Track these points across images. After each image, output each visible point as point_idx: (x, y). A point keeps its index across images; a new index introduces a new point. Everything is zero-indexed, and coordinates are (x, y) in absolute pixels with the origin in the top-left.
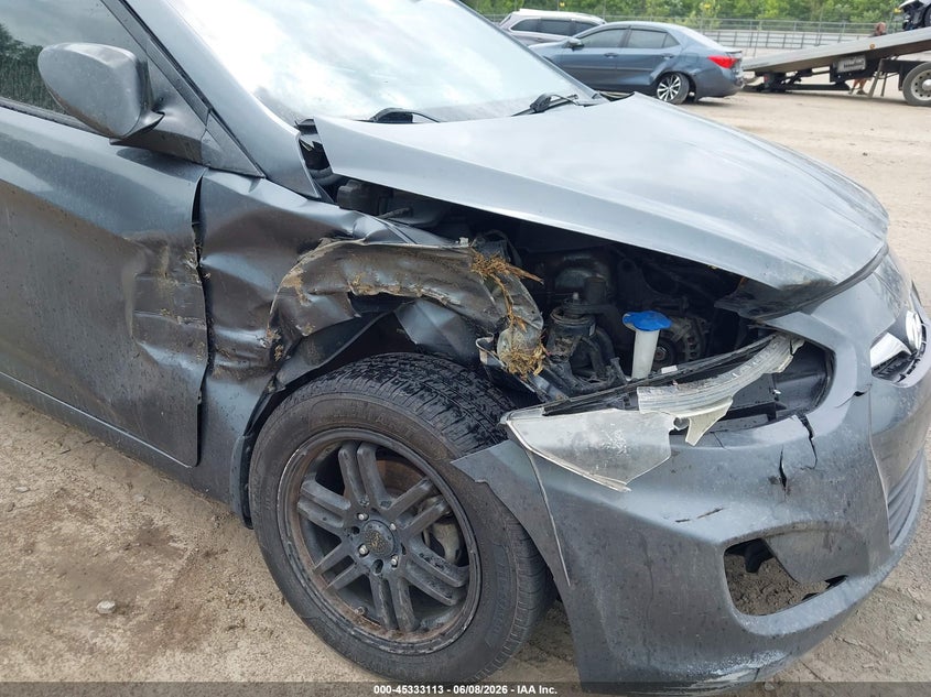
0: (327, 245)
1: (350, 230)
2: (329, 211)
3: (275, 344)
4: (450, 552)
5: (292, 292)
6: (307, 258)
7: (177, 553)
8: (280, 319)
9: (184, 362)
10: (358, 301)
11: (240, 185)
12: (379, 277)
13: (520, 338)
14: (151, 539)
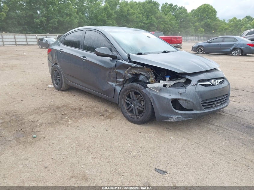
0: (130, 67)
1: (132, 65)
2: (130, 64)
3: (124, 81)
4: (143, 105)
5: (126, 74)
6: (128, 69)
7: (109, 112)
8: (124, 78)
9: (113, 84)
10: (133, 75)
11: (121, 61)
12: (136, 71)
13: (152, 79)
14: (106, 111)
